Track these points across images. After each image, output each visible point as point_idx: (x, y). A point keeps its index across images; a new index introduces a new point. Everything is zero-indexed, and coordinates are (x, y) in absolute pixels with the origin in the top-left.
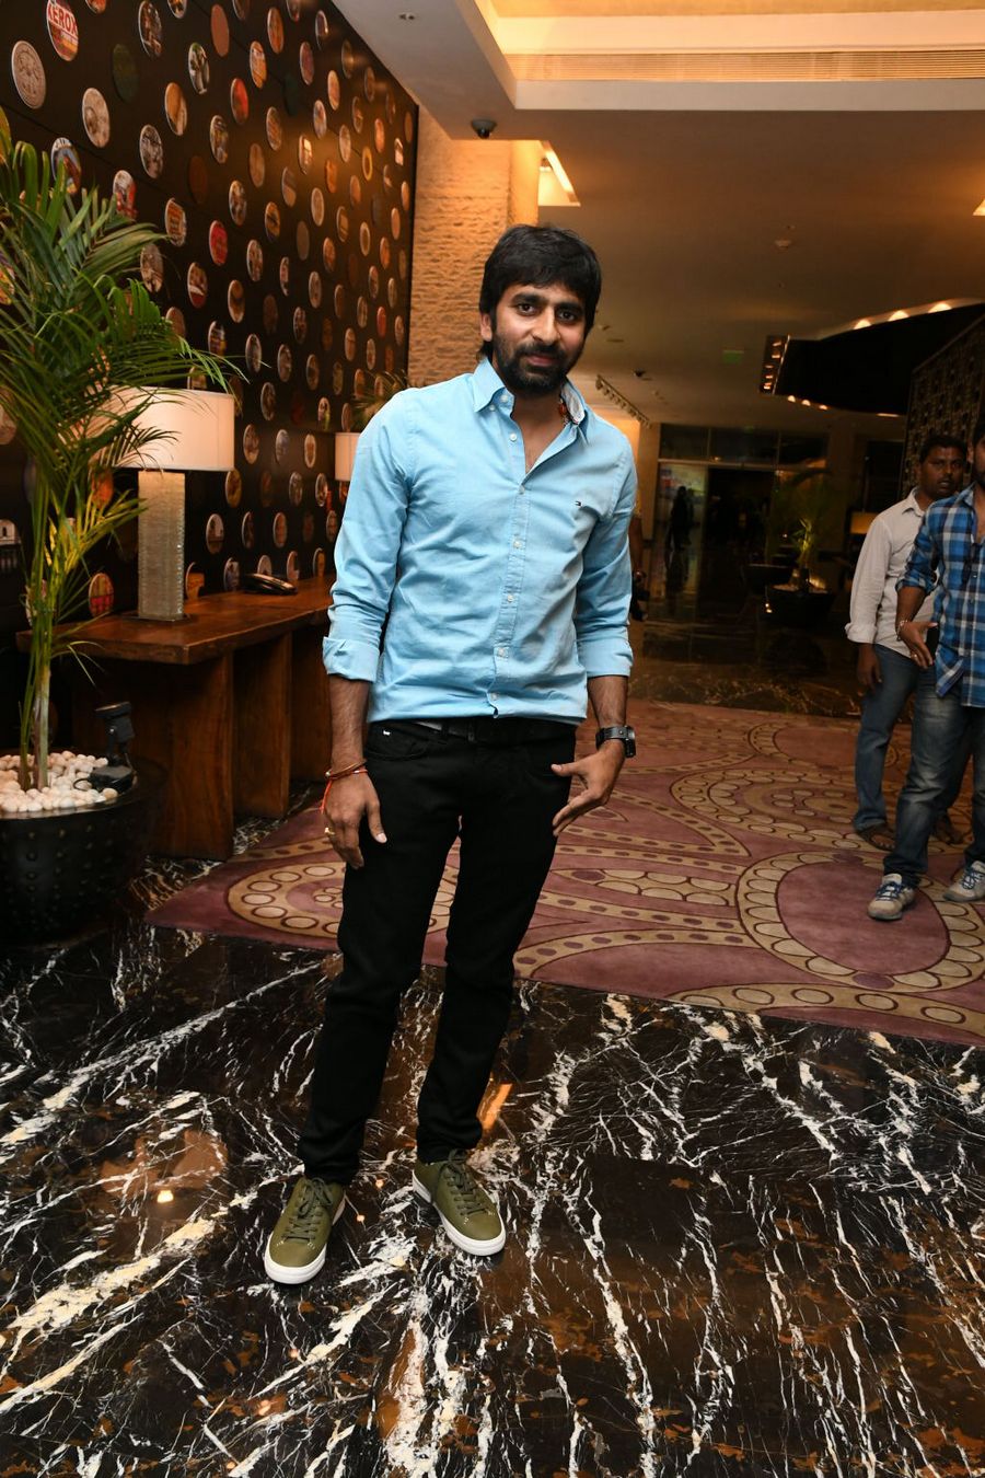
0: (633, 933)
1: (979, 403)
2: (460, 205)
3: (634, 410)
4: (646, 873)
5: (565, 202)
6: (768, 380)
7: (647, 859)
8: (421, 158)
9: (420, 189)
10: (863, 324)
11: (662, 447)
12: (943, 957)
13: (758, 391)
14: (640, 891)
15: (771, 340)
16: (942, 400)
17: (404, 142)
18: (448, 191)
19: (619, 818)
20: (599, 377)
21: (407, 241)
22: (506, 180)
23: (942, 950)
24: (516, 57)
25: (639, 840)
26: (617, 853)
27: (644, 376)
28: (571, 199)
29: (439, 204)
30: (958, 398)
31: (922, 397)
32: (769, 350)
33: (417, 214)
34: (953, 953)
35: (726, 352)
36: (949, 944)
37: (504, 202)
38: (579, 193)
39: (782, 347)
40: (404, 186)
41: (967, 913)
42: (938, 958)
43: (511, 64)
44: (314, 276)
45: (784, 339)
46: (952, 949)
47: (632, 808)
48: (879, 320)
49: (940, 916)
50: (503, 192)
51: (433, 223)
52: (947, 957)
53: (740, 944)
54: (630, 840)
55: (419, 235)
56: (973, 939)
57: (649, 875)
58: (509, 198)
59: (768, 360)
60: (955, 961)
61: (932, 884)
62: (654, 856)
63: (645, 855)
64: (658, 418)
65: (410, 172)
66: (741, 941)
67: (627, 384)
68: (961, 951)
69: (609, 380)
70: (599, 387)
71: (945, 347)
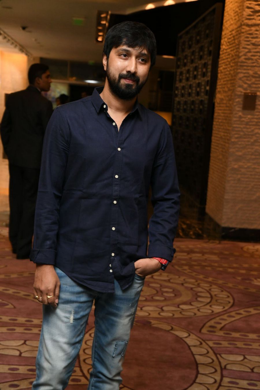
0: (16, 383)
1: (211, 57)
3: (23, 49)
4: (25, 341)
6: (100, 36)
7: (26, 332)
10: (150, 6)
12: (194, 382)
13: (95, 42)
14: (21, 353)
15: (100, 13)
16: (193, 53)
19: (10, 306)
23: (194, 376)
25: (21, 320)
26: (8, 330)
27: (27, 29)
30: (201, 53)
31: (183, 51)
32: (99, 19)
34: (201, 379)
35: (74, 19)
36: (198, 373)
39: (106, 17)
41: (208, 352)
42: (191, 382)
45: (107, 13)
46: (199, 375)
47: (19, 299)
48: (159, 4)
49: (193, 355)
52: (197, 381)
53: (79, 383)
54: (16, 320)
56: (211, 368)
57: (27, 343)
59: (99, 24)
60: (201, 384)
61: (189, 335)
62: (31, 330)
63: (26, 329)
64: (39, 54)
66: (80, 381)
68: (204, 376)
69: (6, 30)
71: (194, 24)
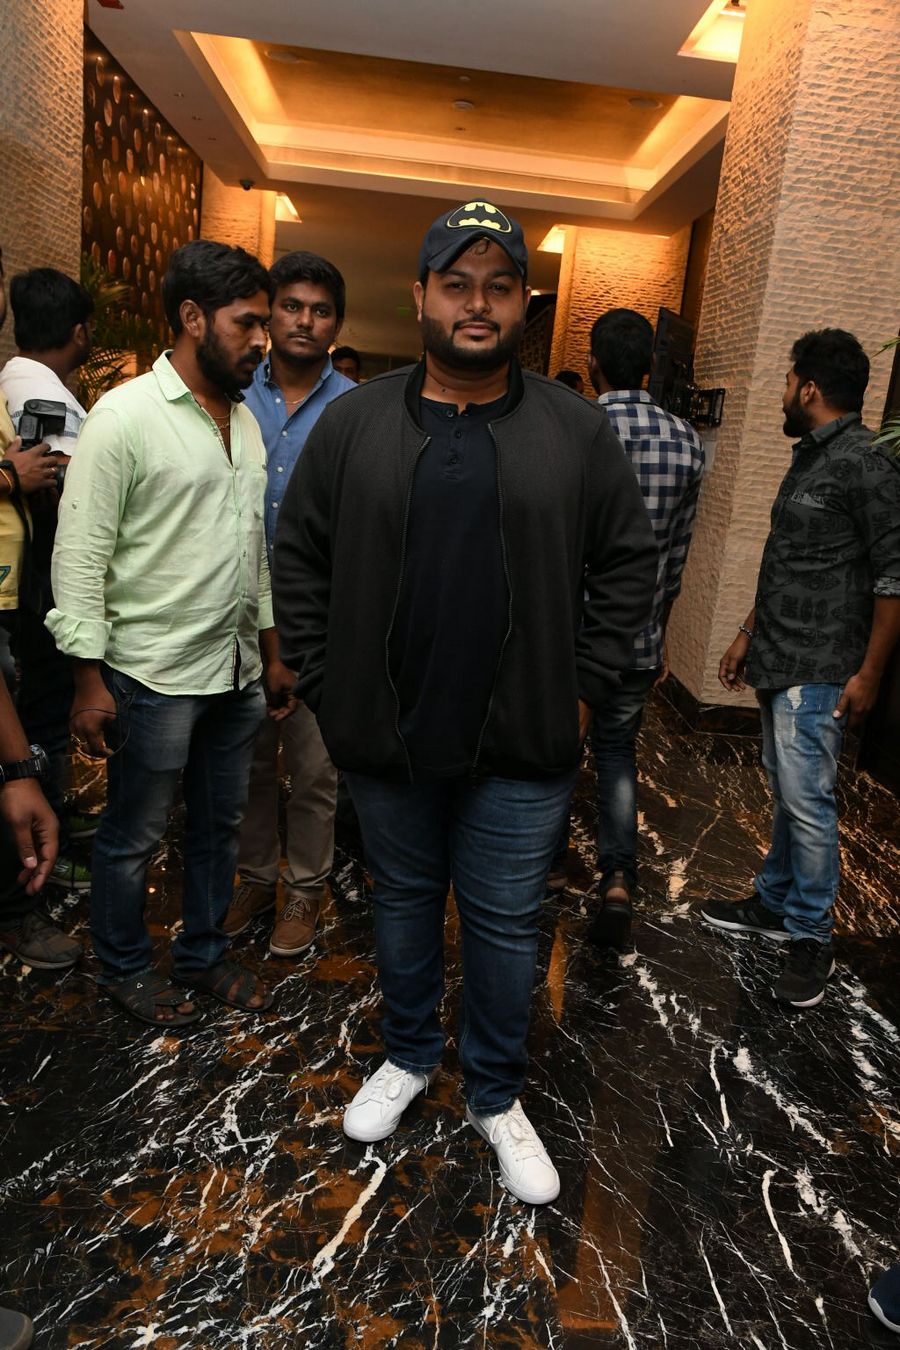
2: (229, 224)
5: (293, 220)
8: (204, 193)
9: (204, 212)
17: (196, 186)
18: (221, 215)
22: (258, 211)
24: (266, 146)
28: (296, 218)
33: (202, 227)
37: (257, 225)
38: (301, 216)
40: (195, 211)
43: (262, 150)
44: (152, 273)
50: (256, 218)
51: (212, 234)
58: (260, 223)
65: (198, 203)
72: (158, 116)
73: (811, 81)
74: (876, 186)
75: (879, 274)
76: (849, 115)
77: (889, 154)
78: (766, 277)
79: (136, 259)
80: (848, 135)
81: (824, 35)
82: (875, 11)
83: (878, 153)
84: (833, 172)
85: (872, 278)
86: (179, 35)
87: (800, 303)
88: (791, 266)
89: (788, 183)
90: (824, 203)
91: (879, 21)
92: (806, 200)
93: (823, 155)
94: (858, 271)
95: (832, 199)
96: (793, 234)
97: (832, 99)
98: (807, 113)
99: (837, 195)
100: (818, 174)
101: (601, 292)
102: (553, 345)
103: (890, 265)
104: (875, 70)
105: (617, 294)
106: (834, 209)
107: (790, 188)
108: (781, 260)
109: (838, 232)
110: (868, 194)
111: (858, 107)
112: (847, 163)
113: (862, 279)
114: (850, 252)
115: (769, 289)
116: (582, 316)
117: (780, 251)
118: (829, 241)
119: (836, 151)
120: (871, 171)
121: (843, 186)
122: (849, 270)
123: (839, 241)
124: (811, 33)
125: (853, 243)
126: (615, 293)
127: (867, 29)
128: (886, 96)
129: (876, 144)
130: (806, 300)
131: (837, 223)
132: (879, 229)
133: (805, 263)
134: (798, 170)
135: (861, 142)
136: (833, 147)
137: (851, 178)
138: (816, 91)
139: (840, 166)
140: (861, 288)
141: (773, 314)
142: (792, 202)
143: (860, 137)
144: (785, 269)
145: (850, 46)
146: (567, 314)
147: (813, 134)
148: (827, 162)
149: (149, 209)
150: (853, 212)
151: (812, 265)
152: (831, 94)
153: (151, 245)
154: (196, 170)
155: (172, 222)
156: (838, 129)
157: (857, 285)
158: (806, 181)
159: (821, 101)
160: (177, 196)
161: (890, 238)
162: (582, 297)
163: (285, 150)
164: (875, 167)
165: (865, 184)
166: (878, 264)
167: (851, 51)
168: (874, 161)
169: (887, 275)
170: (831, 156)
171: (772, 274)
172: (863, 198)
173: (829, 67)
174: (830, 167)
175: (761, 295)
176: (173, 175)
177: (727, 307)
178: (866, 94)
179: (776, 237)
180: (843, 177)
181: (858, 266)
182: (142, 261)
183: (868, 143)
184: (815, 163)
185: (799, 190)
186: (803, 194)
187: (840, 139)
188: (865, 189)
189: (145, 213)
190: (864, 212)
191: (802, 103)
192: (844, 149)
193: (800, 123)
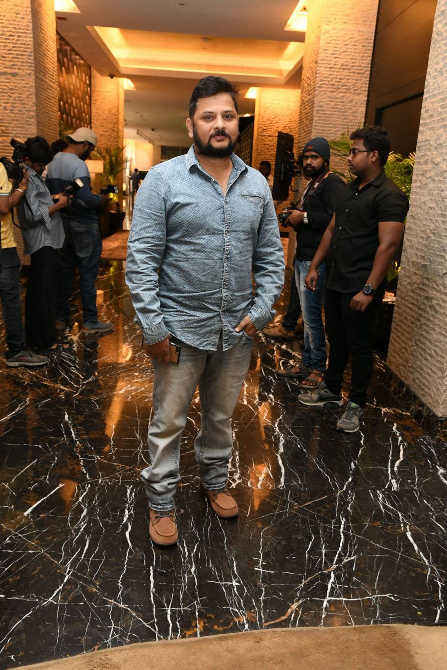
2: (104, 94)
5: (132, 89)
8: (92, 80)
9: (92, 89)
11: (162, 154)
17: (89, 77)
18: (100, 90)
20: (138, 130)
21: (90, 105)
22: (116, 87)
28: (134, 89)
29: (98, 93)
33: (92, 96)
38: (136, 88)
40: (89, 89)
50: (116, 91)
55: (93, 102)
58: (118, 92)
65: (90, 85)
67: (149, 133)
70: (138, 133)
72: (73, 50)
73: (324, 48)
74: (350, 84)
75: (353, 116)
76: (338, 59)
77: (354, 73)
78: (313, 120)
79: (68, 114)
80: (339, 67)
81: (327, 32)
82: (345, 23)
83: (350, 72)
84: (334, 80)
85: (351, 118)
86: (88, 27)
87: (326, 128)
88: (321, 115)
89: (318, 85)
90: (332, 92)
91: (346, 26)
92: (325, 91)
93: (330, 74)
94: (346, 115)
95: (335, 90)
96: (321, 104)
97: (332, 54)
98: (323, 60)
99: (336, 88)
100: (329, 81)
101: (273, 117)
102: (254, 141)
103: (357, 113)
104: (346, 43)
105: (280, 117)
106: (335, 94)
107: (319, 87)
108: (318, 113)
109: (338, 102)
110: (347, 87)
111: (341, 57)
112: (339, 77)
113: (347, 118)
114: (343, 109)
115: (314, 124)
116: (265, 128)
117: (317, 110)
118: (335, 105)
119: (335, 73)
120: (348, 79)
121: (338, 85)
122: (343, 115)
123: (338, 105)
124: (323, 31)
125: (344, 106)
126: (279, 117)
127: (343, 29)
128: (351, 52)
129: (349, 69)
130: (328, 127)
131: (337, 98)
132: (352, 100)
133: (326, 114)
134: (321, 80)
135: (343, 69)
136: (333, 71)
137: (341, 82)
138: (326, 52)
139: (336, 78)
140: (347, 122)
141: (316, 133)
142: (320, 92)
143: (343, 67)
144: (319, 117)
145: (337, 35)
146: (259, 128)
147: (326, 67)
148: (332, 77)
149: (72, 91)
150: (343, 94)
151: (329, 114)
152: (331, 52)
153: (73, 107)
154: (88, 70)
155: (80, 96)
156: (335, 65)
157: (346, 121)
158: (325, 84)
159: (328, 55)
160: (82, 84)
161: (356, 103)
162: (265, 120)
163: (128, 60)
164: (349, 77)
165: (346, 84)
166: (353, 113)
167: (337, 37)
168: (349, 76)
169: (357, 116)
170: (333, 75)
171: (315, 118)
172: (346, 89)
173: (330, 43)
174: (333, 78)
175: (312, 126)
176: (80, 74)
177: (304, 130)
178: (344, 52)
179: (315, 105)
180: (338, 82)
181: (346, 114)
182: (70, 115)
183: (346, 69)
184: (327, 77)
185: (322, 87)
186: (324, 89)
187: (336, 68)
188: (346, 86)
189: (70, 93)
190: (347, 94)
191: (321, 56)
192: (338, 72)
193: (321, 64)
